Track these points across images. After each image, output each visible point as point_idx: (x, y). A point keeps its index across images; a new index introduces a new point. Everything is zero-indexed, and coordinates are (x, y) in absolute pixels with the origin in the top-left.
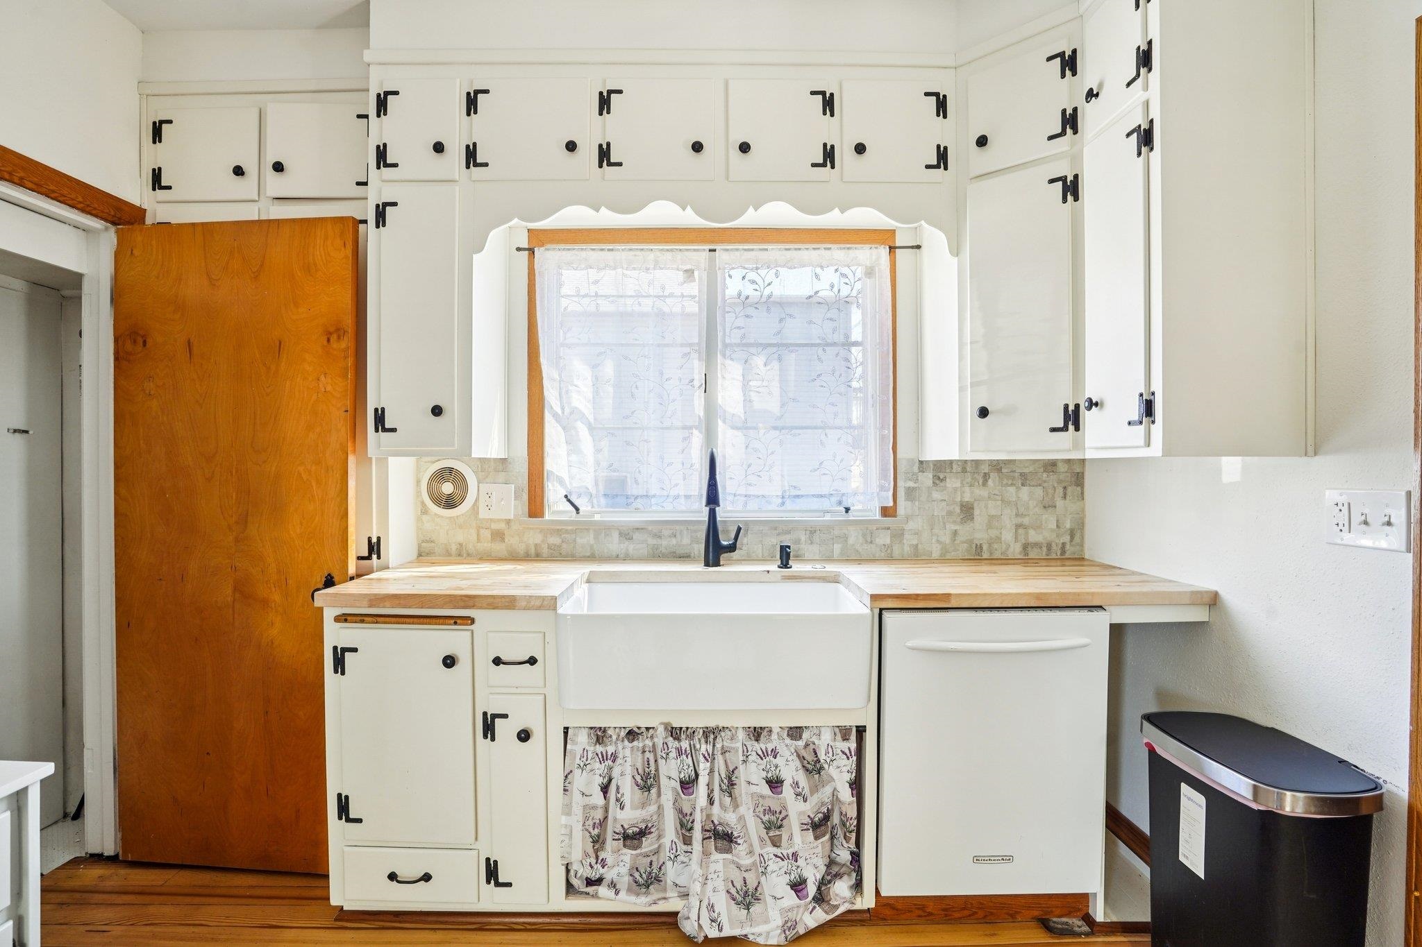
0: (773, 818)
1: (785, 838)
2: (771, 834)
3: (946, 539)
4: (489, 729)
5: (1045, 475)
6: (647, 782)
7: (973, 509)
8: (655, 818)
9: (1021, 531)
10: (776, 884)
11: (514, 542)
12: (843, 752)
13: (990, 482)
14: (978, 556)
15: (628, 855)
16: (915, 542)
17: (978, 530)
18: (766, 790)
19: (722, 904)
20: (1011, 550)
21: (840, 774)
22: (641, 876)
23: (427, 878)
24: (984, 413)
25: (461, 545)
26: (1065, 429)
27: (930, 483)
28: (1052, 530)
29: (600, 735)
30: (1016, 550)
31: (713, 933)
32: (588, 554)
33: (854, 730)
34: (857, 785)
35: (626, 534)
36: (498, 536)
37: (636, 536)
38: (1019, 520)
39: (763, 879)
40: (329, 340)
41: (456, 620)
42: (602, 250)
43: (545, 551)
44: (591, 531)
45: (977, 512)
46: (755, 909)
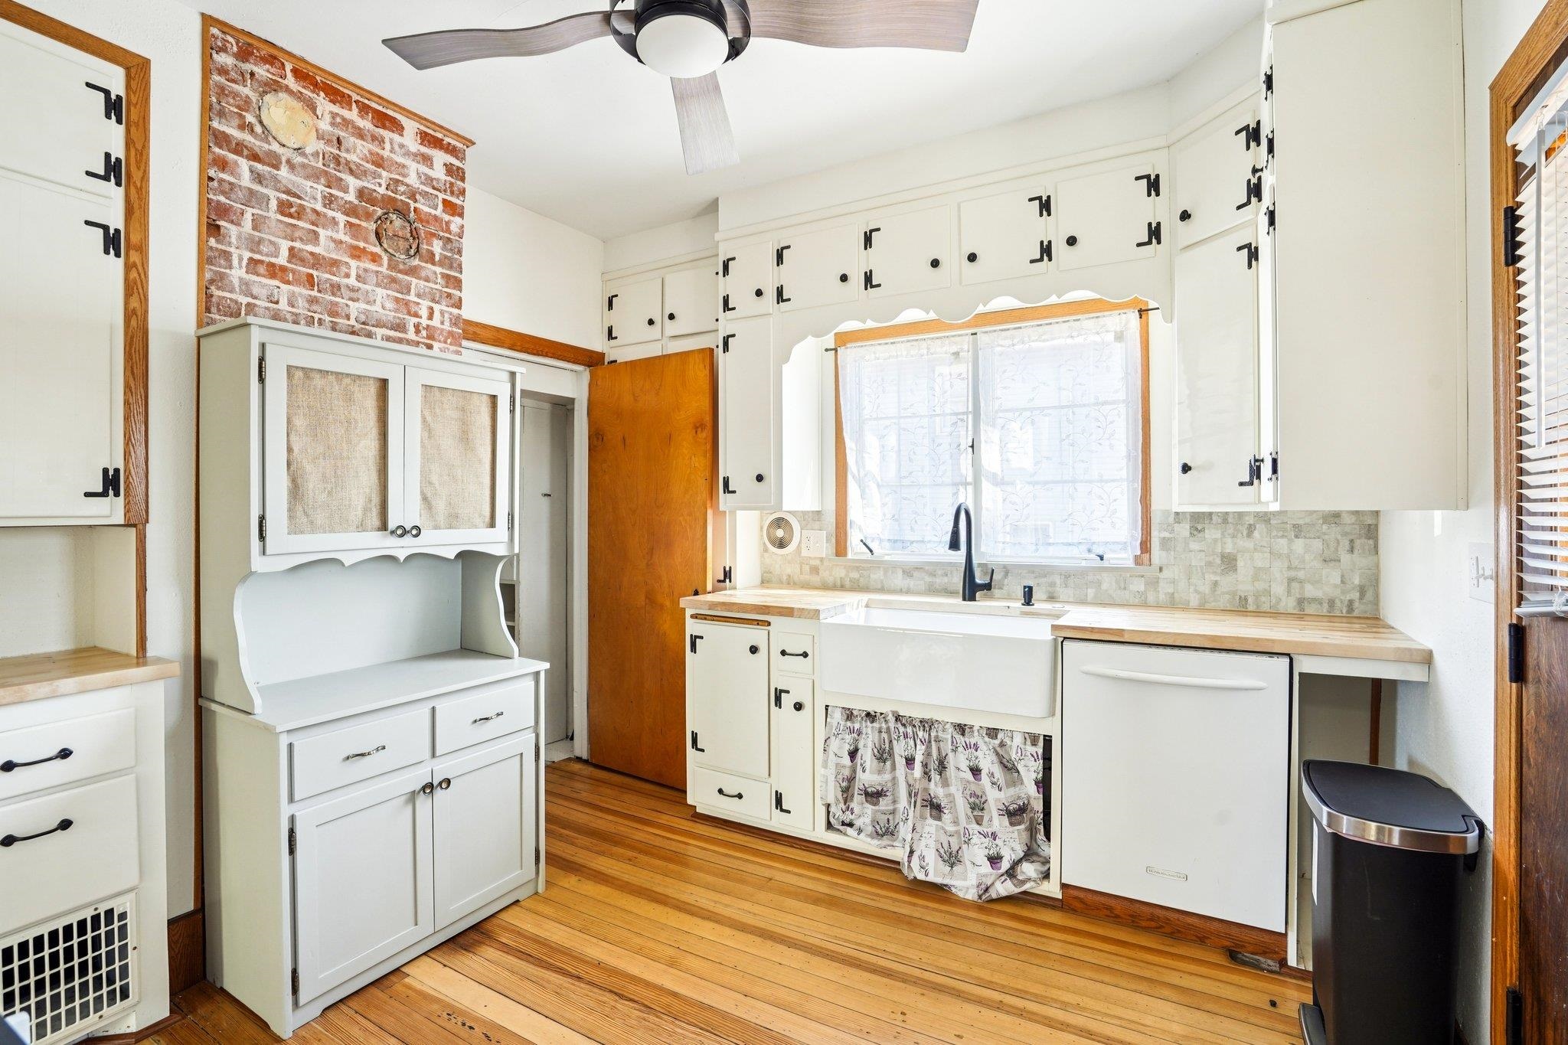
0: (977, 801)
1: (986, 819)
2: (975, 813)
3: (1206, 589)
4: (778, 699)
5: (1325, 527)
6: (883, 756)
7: (1236, 560)
8: (889, 784)
9: (1295, 585)
10: (976, 853)
11: (826, 575)
12: (1032, 755)
13: (1256, 534)
14: (1241, 608)
15: (869, 809)
16: (1171, 590)
17: (1242, 581)
18: (969, 776)
19: (931, 858)
20: (1282, 604)
21: (1030, 771)
22: (881, 829)
23: (740, 795)
24: (1186, 468)
25: (789, 576)
26: (1250, 483)
27: (1187, 534)
28: (1336, 586)
29: (850, 715)
30: (1289, 604)
31: (921, 876)
32: (879, 587)
33: (1042, 738)
34: (1044, 784)
35: (908, 571)
36: (815, 570)
37: (916, 574)
38: (1293, 574)
39: (965, 847)
40: (696, 432)
41: (758, 622)
42: (886, 344)
43: (847, 583)
44: (882, 569)
45: (1240, 563)
46: (957, 868)
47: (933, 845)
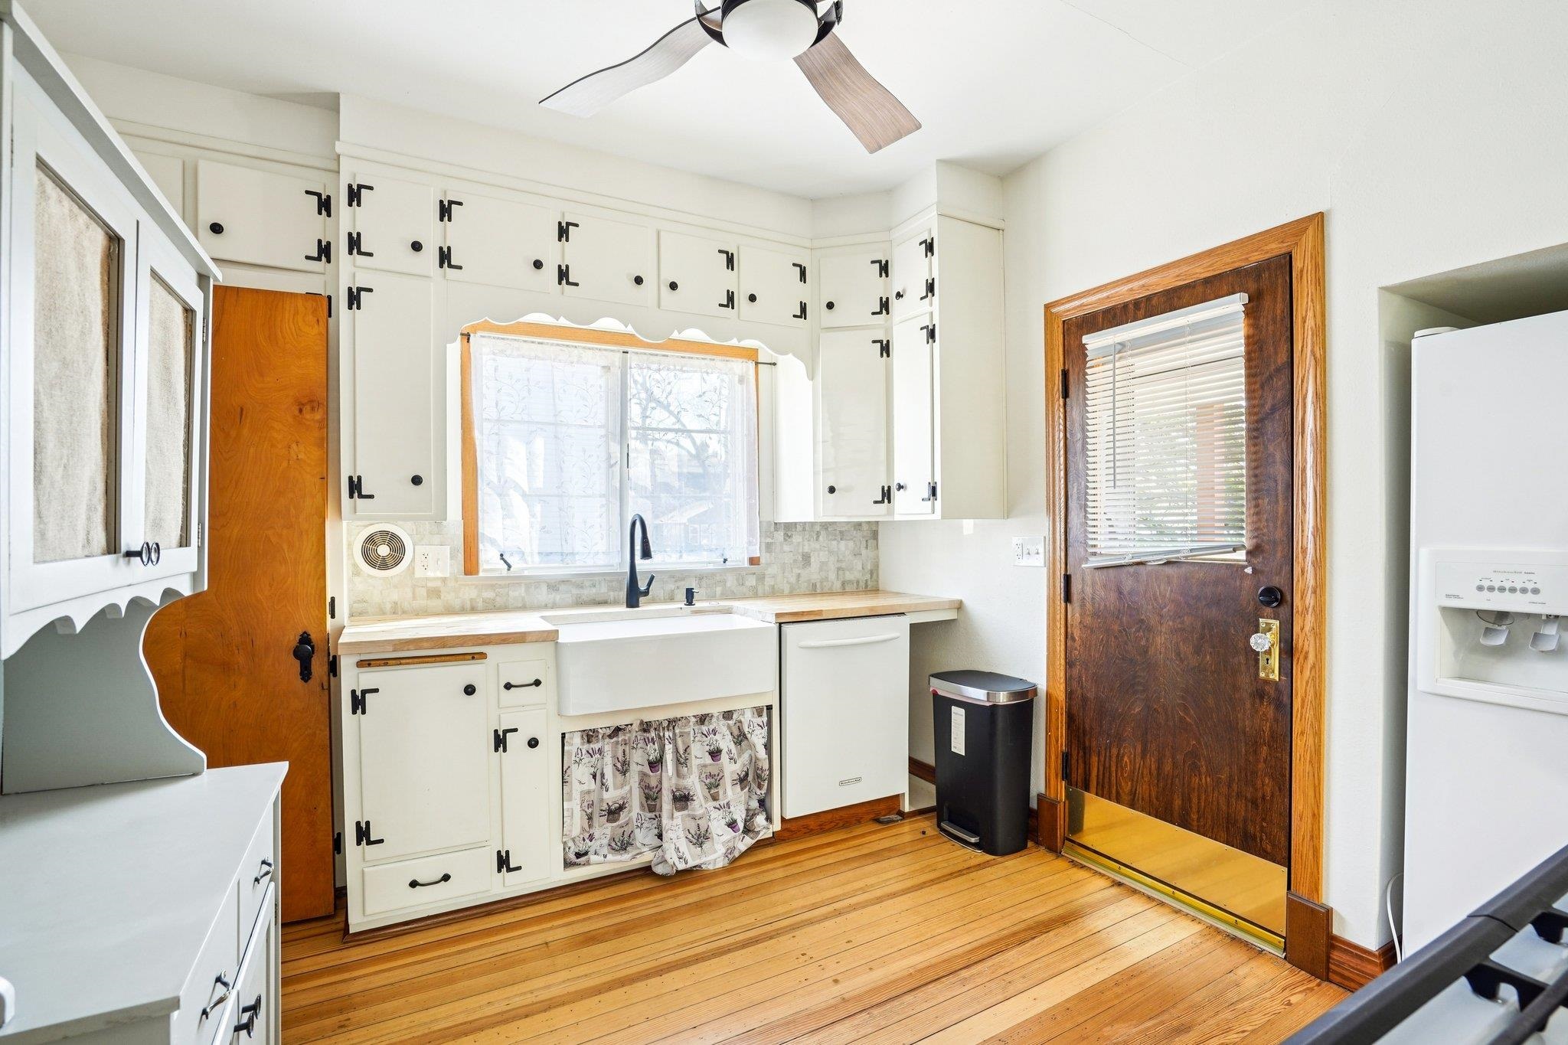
0: (713, 781)
1: (721, 793)
2: (712, 792)
3: (793, 580)
4: (500, 741)
5: (855, 532)
6: (623, 768)
7: (810, 557)
8: (628, 795)
9: (841, 572)
10: (717, 826)
12: (758, 725)
13: (821, 538)
14: (814, 592)
15: (609, 828)
16: (772, 583)
17: (813, 573)
18: (708, 760)
19: (685, 846)
20: (834, 585)
21: (758, 739)
22: (616, 844)
23: (446, 878)
24: (832, 490)
25: (396, 603)
26: (882, 502)
27: (781, 538)
28: (860, 571)
29: (590, 736)
30: (837, 586)
31: (681, 866)
32: (520, 605)
33: (765, 708)
34: (768, 746)
35: (554, 586)
36: (434, 593)
37: (563, 587)
38: (839, 565)
39: (710, 824)
40: (301, 411)
41: (474, 656)
42: (533, 342)
43: (480, 605)
44: (523, 585)
45: (812, 560)
46: (707, 845)
47: (682, 834)
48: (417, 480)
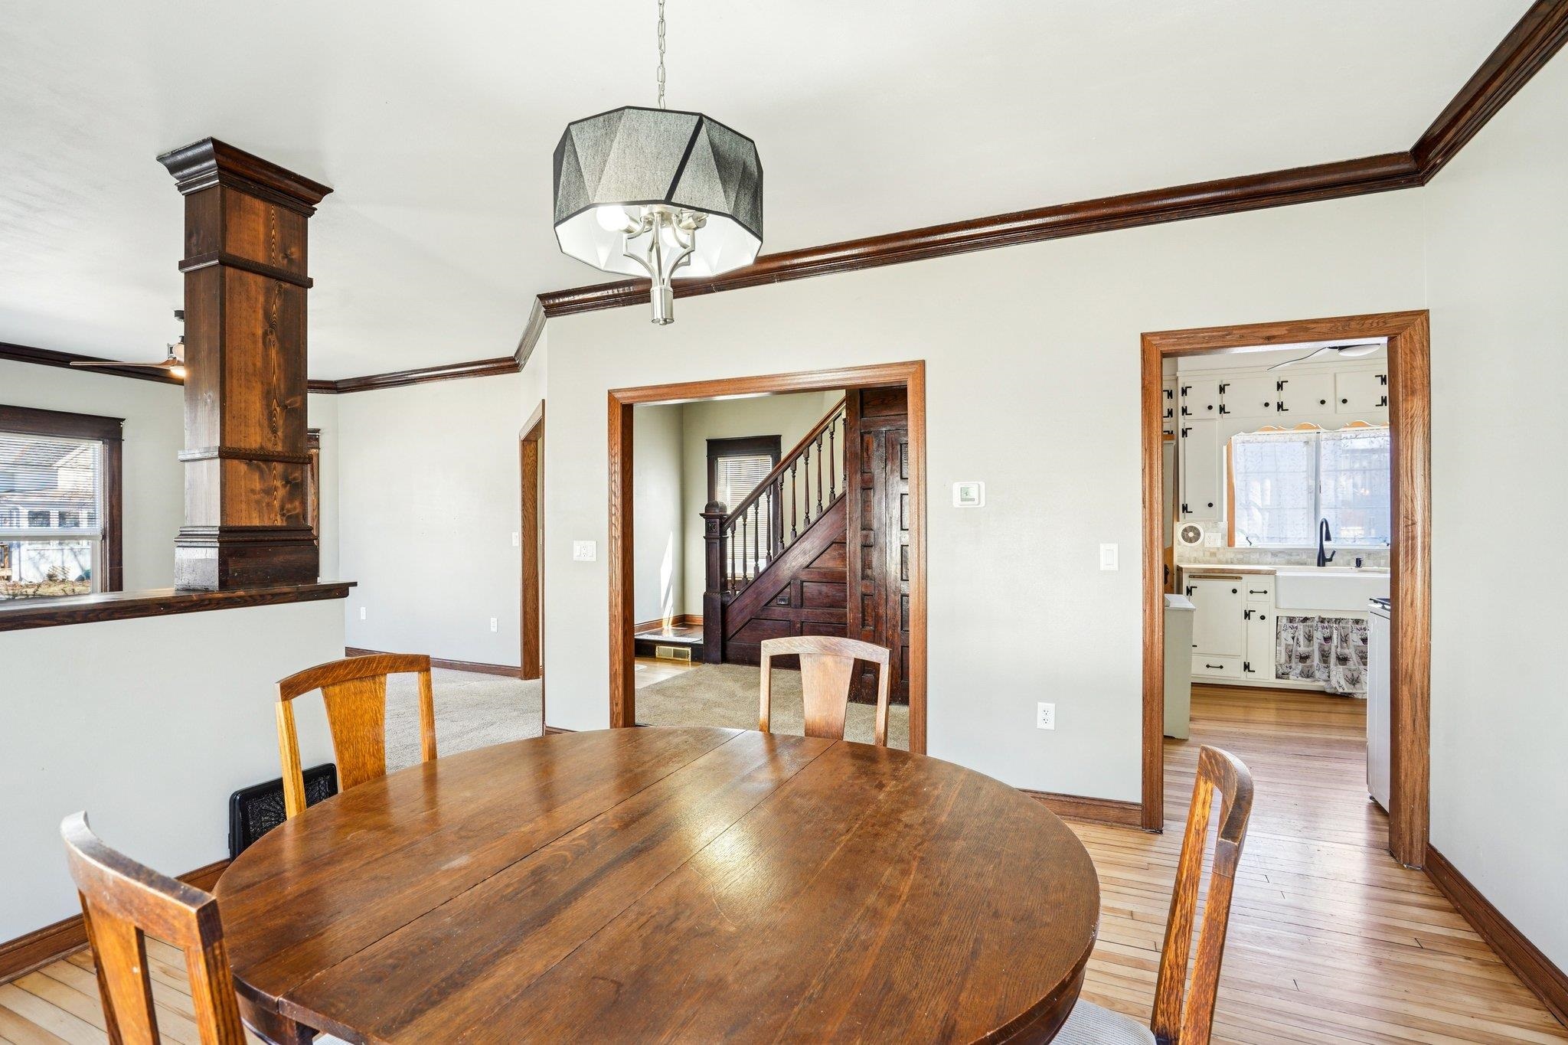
2: (1362, 660)
4: (1247, 615)
6: (1309, 638)
8: (1312, 652)
15: (1300, 666)
18: (1361, 643)
19: (1343, 682)
22: (1304, 675)
23: (1221, 667)
29: (1291, 620)
31: (1340, 691)
32: (1257, 560)
35: (1275, 554)
36: (1213, 554)
39: (1359, 675)
41: (1235, 578)
43: (1236, 561)
44: (1258, 553)
46: (1357, 686)
47: (1342, 677)
48: (1210, 505)
